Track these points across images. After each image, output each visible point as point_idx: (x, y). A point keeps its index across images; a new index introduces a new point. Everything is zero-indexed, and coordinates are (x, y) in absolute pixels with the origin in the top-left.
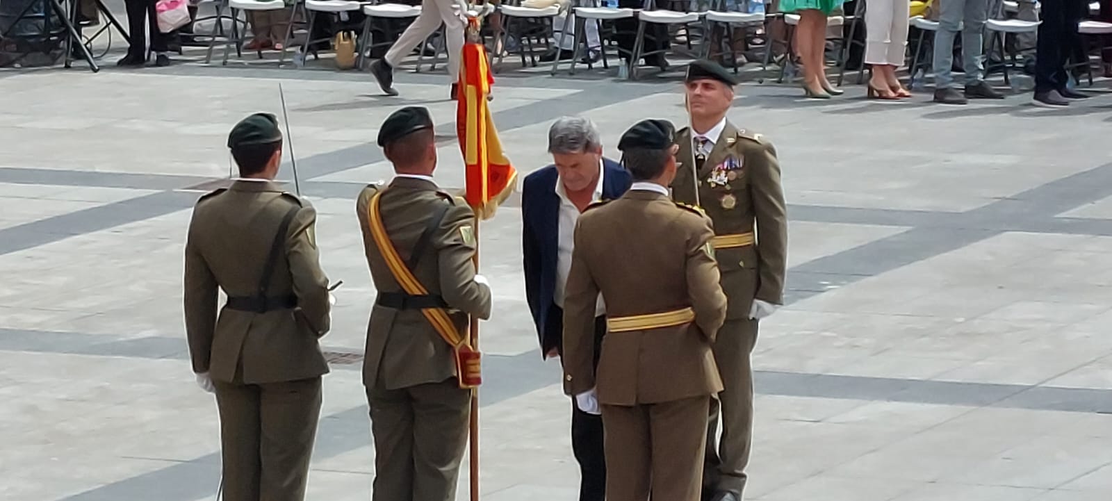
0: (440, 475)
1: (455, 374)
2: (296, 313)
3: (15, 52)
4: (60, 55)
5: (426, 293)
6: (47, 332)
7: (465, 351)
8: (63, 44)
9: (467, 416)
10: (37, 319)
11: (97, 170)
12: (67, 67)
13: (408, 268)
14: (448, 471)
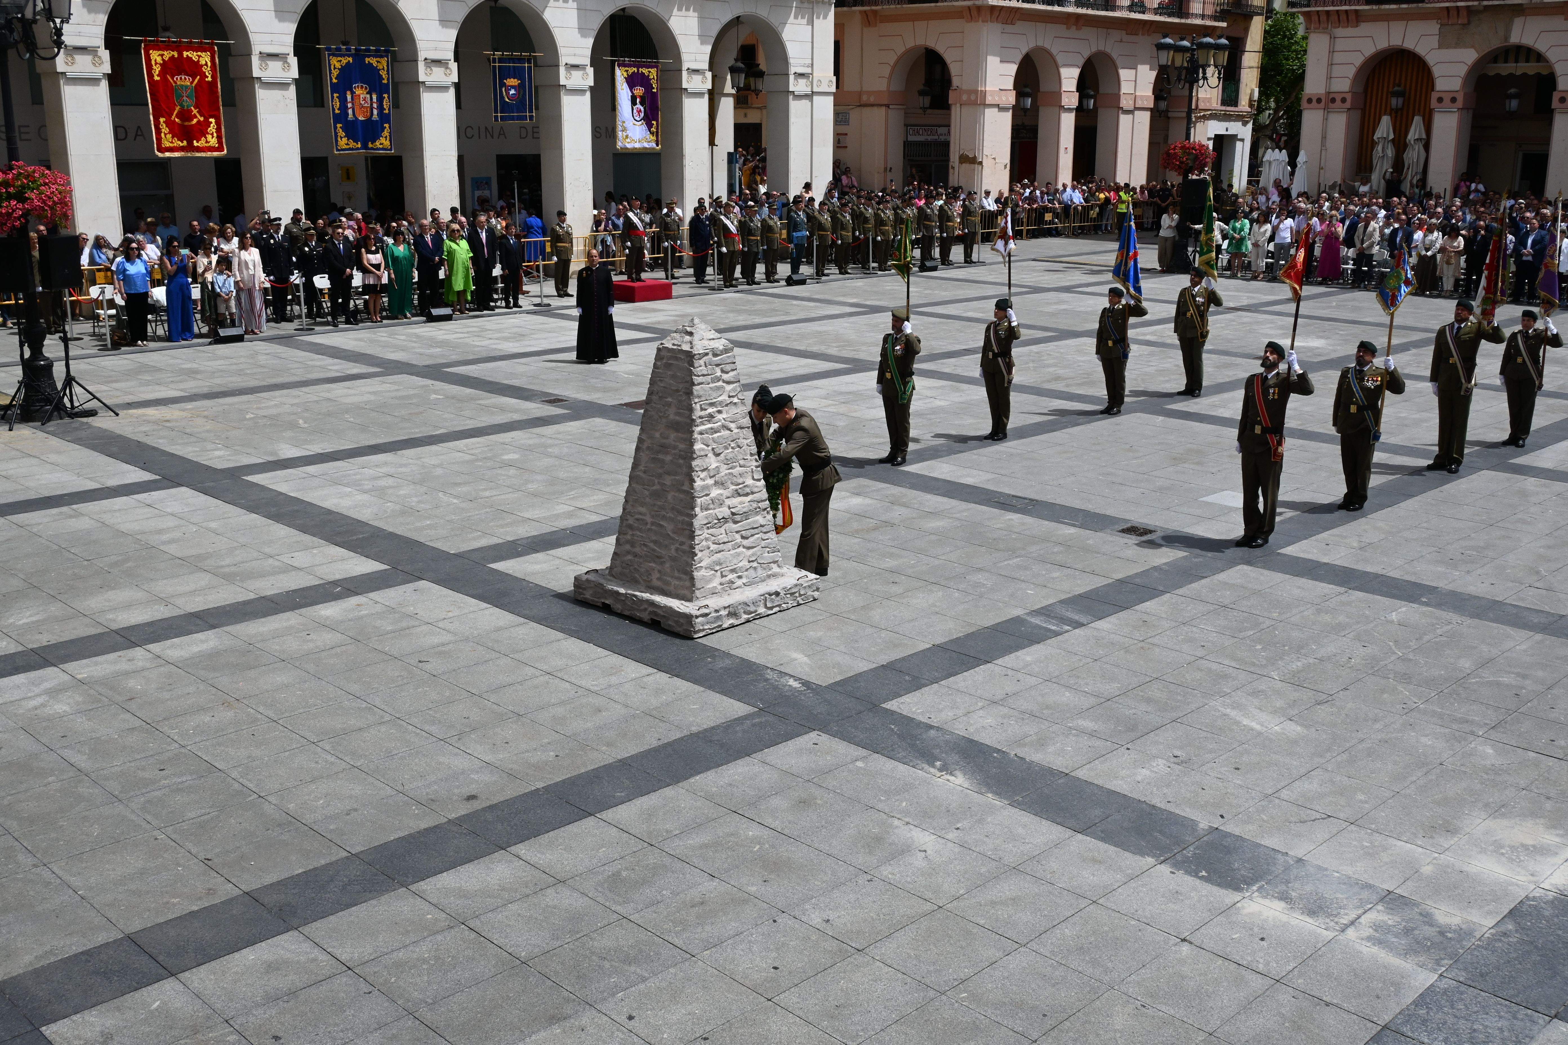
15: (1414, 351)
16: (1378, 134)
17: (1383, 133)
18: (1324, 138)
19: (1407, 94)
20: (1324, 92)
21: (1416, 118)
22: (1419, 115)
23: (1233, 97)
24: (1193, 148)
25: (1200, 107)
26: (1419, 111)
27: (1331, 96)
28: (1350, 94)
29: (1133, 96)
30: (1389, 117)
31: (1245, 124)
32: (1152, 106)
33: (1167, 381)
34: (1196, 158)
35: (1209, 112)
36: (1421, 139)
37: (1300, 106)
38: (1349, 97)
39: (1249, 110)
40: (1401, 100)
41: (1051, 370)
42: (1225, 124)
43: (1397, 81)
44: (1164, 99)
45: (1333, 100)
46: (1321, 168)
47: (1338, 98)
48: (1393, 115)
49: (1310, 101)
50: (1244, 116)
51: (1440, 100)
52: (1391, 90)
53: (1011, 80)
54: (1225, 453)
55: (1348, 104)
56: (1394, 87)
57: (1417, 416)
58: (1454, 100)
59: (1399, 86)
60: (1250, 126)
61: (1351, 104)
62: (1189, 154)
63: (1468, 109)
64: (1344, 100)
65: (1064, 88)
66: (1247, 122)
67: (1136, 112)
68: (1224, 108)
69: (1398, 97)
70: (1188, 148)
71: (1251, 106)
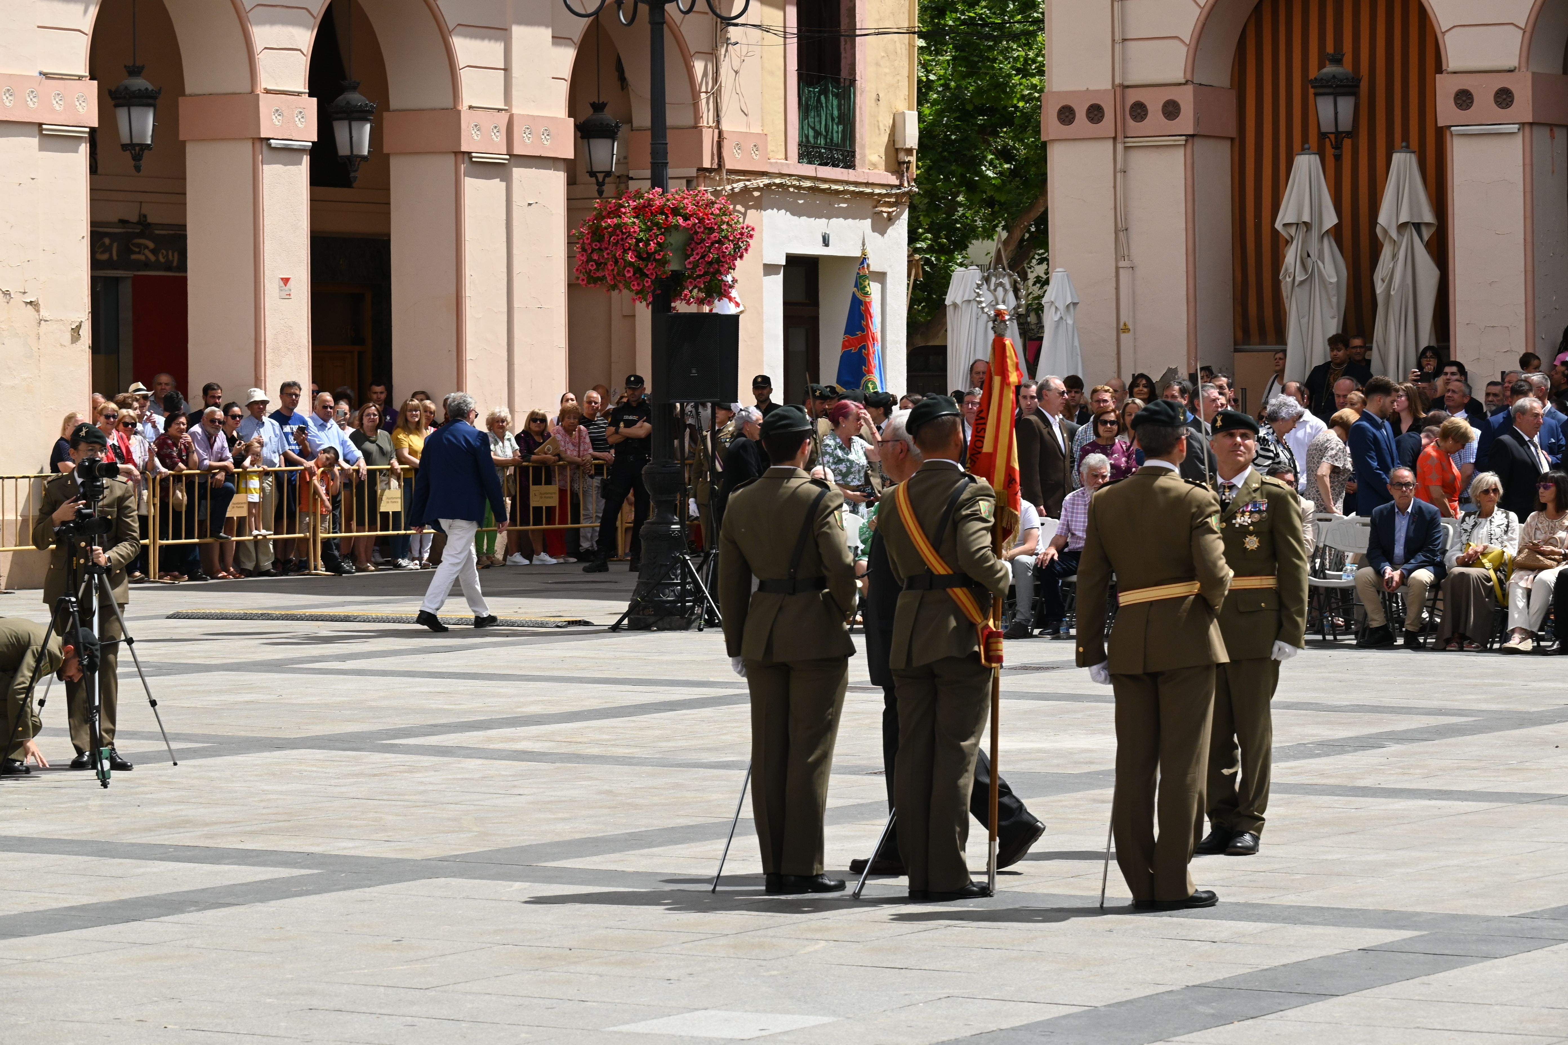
0: (961, 750)
1: (976, 648)
2: (824, 595)
3: (653, 615)
4: (695, 619)
5: (951, 572)
6: (634, 758)
7: (986, 632)
8: (697, 610)
9: (987, 694)
10: (627, 751)
11: (712, 679)
12: (700, 630)
13: (933, 545)
14: (968, 746)
15: (1395, 748)
16: (1287, 214)
17: (1300, 213)
18: (1121, 230)
19: (1364, 86)
20: (1105, 84)
21: (1398, 158)
22: (1407, 148)
23: (837, 137)
24: (675, 211)
25: (729, 165)
26: (1405, 137)
27: (1133, 97)
28: (1190, 88)
29: (504, 118)
30: (1315, 159)
31: (882, 225)
32: (569, 153)
33: (564, 819)
34: (692, 240)
35: (762, 182)
36: (1417, 226)
37: (1037, 132)
38: (1186, 99)
39: (893, 180)
40: (1346, 105)
41: (162, 810)
42: (820, 225)
43: (1330, 49)
44: (609, 133)
45: (1139, 111)
46: (1122, 329)
47: (1154, 103)
48: (1330, 152)
49: (1066, 115)
50: (878, 200)
51: (1464, 99)
52: (1313, 74)
53: (82, 46)
54: (723, 941)
55: (1186, 123)
56: (1321, 66)
57: (1382, 856)
58: (1504, 97)
59: (1337, 60)
60: (900, 229)
61: (1197, 122)
62: (668, 229)
63: (1551, 126)
64: (1171, 110)
65: (265, 81)
66: (891, 220)
67: (518, 173)
68: (809, 170)
69: (1336, 95)
70: (661, 210)
71: (896, 166)
